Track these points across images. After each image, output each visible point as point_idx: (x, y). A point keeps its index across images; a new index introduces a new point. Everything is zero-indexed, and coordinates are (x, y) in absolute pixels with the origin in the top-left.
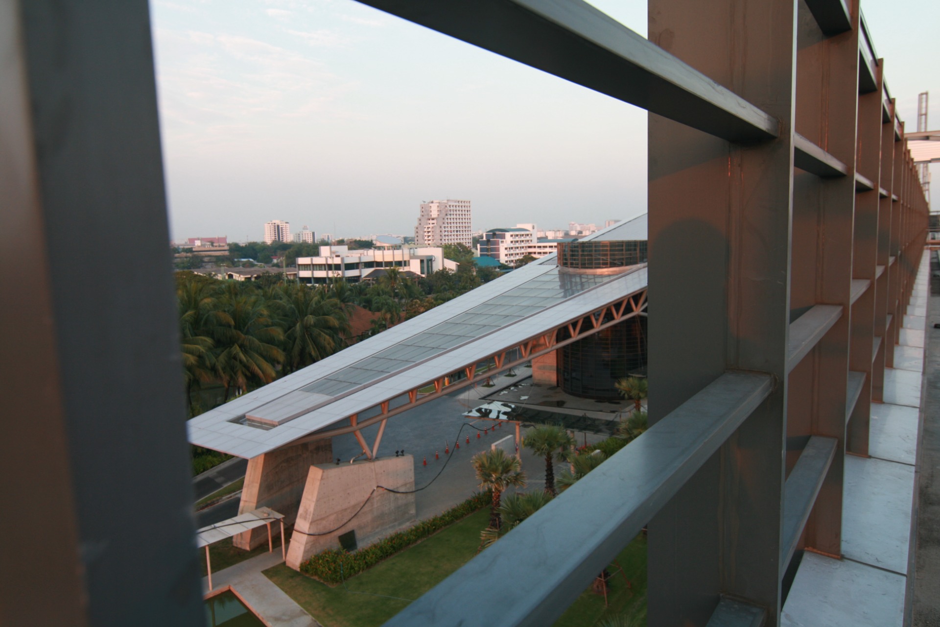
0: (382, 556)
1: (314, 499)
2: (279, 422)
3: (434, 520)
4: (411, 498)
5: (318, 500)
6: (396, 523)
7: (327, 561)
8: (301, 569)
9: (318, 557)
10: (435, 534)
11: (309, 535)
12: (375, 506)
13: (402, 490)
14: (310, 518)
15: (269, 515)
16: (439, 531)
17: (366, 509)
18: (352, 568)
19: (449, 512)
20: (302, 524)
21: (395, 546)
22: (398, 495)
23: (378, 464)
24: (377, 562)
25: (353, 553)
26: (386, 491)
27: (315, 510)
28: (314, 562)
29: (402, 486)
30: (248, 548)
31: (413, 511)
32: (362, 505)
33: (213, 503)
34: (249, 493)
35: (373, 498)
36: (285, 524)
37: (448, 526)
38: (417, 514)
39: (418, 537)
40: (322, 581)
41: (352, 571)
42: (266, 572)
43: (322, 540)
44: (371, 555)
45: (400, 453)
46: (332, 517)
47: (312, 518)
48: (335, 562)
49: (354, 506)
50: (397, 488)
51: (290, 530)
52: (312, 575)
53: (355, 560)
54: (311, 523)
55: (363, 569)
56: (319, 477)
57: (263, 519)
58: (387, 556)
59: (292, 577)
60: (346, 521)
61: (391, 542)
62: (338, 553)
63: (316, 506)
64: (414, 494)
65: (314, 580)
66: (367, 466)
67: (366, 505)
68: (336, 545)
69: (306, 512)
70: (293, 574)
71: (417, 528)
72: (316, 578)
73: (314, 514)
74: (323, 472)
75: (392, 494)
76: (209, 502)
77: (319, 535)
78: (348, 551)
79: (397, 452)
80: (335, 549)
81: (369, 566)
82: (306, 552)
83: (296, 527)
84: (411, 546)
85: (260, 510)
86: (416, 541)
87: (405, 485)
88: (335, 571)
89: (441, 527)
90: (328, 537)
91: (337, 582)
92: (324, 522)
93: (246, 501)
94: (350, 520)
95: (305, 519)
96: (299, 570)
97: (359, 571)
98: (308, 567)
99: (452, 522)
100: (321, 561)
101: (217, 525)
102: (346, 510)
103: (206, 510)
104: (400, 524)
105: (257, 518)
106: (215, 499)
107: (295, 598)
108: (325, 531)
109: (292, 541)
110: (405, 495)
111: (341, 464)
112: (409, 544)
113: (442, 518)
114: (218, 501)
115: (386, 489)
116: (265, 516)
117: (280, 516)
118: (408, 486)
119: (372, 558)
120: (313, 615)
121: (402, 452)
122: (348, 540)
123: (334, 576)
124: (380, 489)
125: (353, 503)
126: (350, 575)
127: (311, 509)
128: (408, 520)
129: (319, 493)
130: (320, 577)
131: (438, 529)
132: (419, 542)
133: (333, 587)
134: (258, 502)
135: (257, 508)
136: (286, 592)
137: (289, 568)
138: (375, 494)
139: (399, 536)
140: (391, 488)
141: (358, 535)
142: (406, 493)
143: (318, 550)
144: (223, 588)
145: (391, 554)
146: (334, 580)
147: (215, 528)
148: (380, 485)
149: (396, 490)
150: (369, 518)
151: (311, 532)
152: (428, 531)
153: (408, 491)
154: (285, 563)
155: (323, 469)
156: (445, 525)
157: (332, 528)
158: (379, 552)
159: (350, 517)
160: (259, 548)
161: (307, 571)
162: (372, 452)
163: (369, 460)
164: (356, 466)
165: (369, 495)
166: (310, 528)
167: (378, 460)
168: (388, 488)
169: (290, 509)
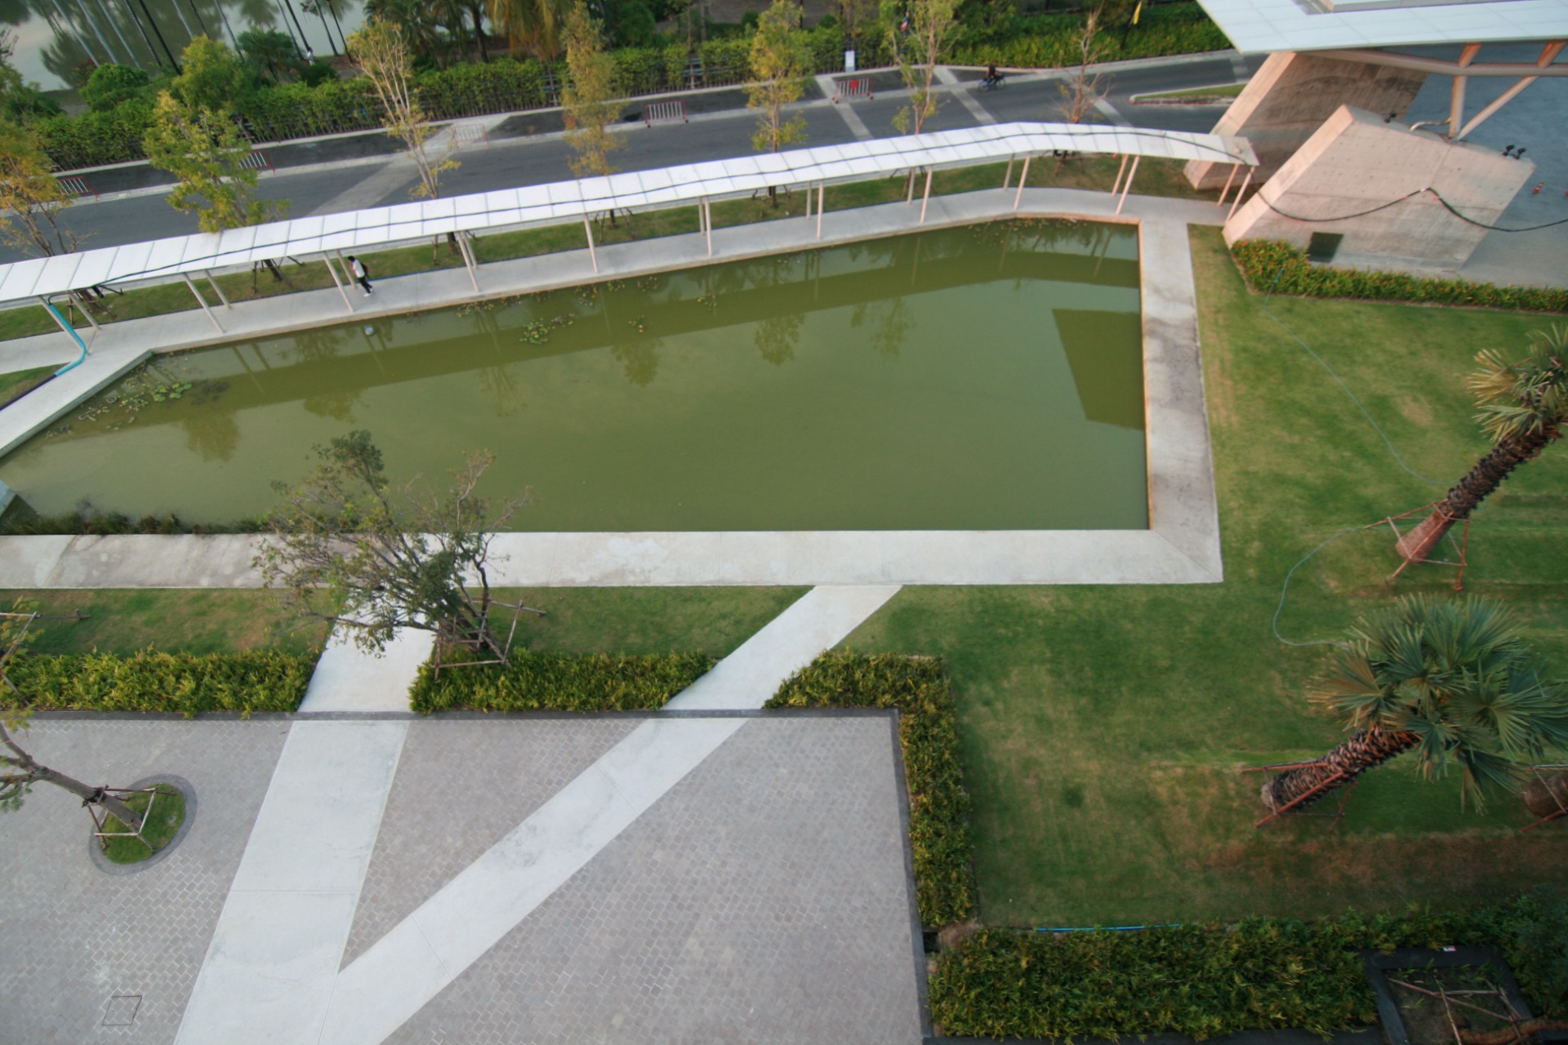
0: (1350, 293)
1: (1312, 161)
2: (1336, 6)
3: (1481, 287)
4: (1476, 235)
5: (1315, 165)
6: (1420, 260)
7: (1271, 256)
8: (1233, 248)
9: (1264, 245)
10: (1463, 308)
11: (1273, 208)
12: (1403, 217)
13: (1470, 214)
14: (1289, 184)
15: (1241, 152)
16: (1475, 308)
17: (1384, 213)
18: (1295, 284)
19: (1521, 290)
20: (1273, 189)
21: (1383, 290)
22: (1456, 219)
23: (1460, 151)
24: (1336, 296)
25: (1316, 265)
26: (1439, 203)
27: (1302, 177)
28: (1254, 248)
29: (1474, 208)
30: (1196, 184)
31: (1462, 256)
32: (1383, 204)
33: (1204, 101)
34: (1242, 108)
35: (1409, 203)
36: (1252, 178)
37: (1497, 310)
38: (1466, 265)
39: (1430, 297)
40: (1244, 278)
41: (1291, 288)
42: (1192, 228)
43: (1287, 225)
44: (1335, 282)
45: (1514, 151)
46: (1322, 201)
47: (1292, 187)
48: (1280, 262)
49: (1367, 201)
50: (1463, 207)
51: (1253, 190)
52: (1240, 262)
53: (1308, 275)
54: (1285, 193)
55: (1309, 295)
56: (1341, 130)
57: (1229, 155)
58: (1359, 297)
59: (1215, 251)
60: (1339, 216)
61: (1383, 281)
62: (1294, 255)
63: (1309, 171)
64: (1486, 231)
65: (1237, 271)
66: (1434, 148)
67: (1389, 209)
68: (1302, 242)
69: (1290, 172)
70: (1221, 249)
71: (1442, 285)
72: (1241, 268)
73: (1296, 182)
74: (1352, 124)
75: (1446, 212)
76: (1201, 97)
77: (1286, 216)
78: (1310, 259)
79: (1510, 148)
80: (1294, 248)
81: (1321, 294)
82: (1254, 228)
83: (1263, 190)
84: (1408, 304)
85: (1238, 139)
86: (1423, 300)
87: (1482, 209)
88: (1269, 275)
89: (1483, 304)
90: (1299, 225)
91: (1261, 289)
92: (1305, 201)
93: (1230, 118)
94: (1346, 218)
95: (1283, 182)
96: (1230, 247)
97: (1301, 293)
98: (1243, 251)
99: (1511, 306)
100: (1262, 252)
101: (1170, 133)
102: (1351, 199)
103: (1190, 107)
104: (1423, 264)
105: (1222, 149)
106: (1210, 97)
107: (1197, 279)
108: (1298, 214)
109: (1247, 206)
110: (1468, 224)
111: (1393, 124)
112: (1408, 299)
113: (1496, 293)
114: (1213, 100)
115: (1441, 200)
116: (1235, 151)
117: (1253, 161)
118: (1485, 213)
119: (1333, 286)
120: (1199, 312)
121: (1521, 151)
122: (1324, 245)
123: (1262, 281)
124: (1430, 196)
125: (1370, 193)
126: (1285, 291)
127: (1298, 173)
128: (1443, 265)
129: (1324, 154)
130: (1246, 272)
131: (1476, 304)
132: (1427, 305)
133: (1252, 292)
134: (1244, 127)
135: (1238, 134)
136: (1194, 265)
137: (1222, 237)
138: (1416, 198)
139: (1403, 280)
140: (1451, 203)
141: (1344, 246)
142: (1473, 223)
143: (1271, 236)
144: (1130, 219)
145: (1368, 297)
146: (1259, 285)
147: (1163, 137)
148: (1434, 188)
149: (1457, 210)
150: (1381, 229)
151: (1278, 206)
152: (1456, 298)
153: (1478, 221)
154: (1221, 228)
155: (1356, 118)
156: (1494, 305)
157: (1312, 216)
158: (1351, 285)
159: (1351, 213)
160: (1209, 193)
161: (1237, 254)
162: (1462, 127)
163: (1447, 137)
164: (1416, 139)
165: (1404, 195)
166: (1279, 199)
167: (1463, 146)
168: (1446, 200)
169: (1272, 159)
